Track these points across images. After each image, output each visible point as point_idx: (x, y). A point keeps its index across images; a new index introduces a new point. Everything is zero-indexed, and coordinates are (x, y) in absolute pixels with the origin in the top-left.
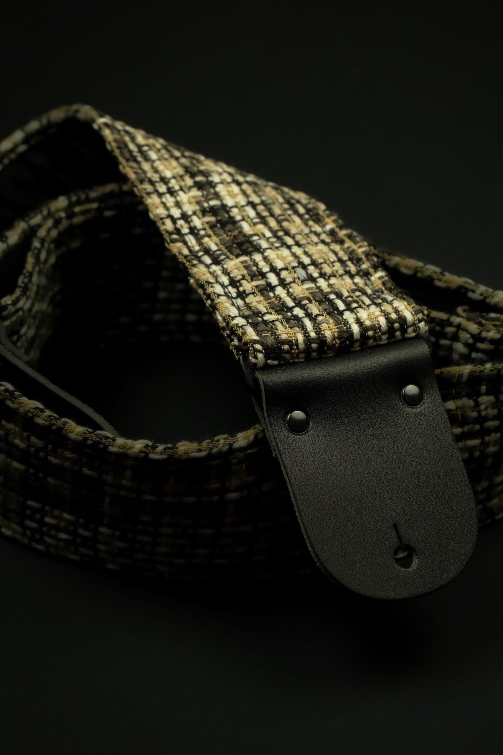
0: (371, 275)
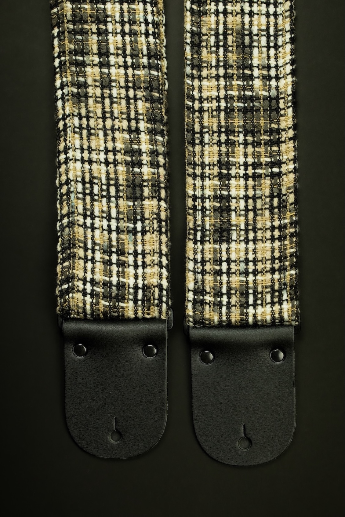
0: (287, 271)
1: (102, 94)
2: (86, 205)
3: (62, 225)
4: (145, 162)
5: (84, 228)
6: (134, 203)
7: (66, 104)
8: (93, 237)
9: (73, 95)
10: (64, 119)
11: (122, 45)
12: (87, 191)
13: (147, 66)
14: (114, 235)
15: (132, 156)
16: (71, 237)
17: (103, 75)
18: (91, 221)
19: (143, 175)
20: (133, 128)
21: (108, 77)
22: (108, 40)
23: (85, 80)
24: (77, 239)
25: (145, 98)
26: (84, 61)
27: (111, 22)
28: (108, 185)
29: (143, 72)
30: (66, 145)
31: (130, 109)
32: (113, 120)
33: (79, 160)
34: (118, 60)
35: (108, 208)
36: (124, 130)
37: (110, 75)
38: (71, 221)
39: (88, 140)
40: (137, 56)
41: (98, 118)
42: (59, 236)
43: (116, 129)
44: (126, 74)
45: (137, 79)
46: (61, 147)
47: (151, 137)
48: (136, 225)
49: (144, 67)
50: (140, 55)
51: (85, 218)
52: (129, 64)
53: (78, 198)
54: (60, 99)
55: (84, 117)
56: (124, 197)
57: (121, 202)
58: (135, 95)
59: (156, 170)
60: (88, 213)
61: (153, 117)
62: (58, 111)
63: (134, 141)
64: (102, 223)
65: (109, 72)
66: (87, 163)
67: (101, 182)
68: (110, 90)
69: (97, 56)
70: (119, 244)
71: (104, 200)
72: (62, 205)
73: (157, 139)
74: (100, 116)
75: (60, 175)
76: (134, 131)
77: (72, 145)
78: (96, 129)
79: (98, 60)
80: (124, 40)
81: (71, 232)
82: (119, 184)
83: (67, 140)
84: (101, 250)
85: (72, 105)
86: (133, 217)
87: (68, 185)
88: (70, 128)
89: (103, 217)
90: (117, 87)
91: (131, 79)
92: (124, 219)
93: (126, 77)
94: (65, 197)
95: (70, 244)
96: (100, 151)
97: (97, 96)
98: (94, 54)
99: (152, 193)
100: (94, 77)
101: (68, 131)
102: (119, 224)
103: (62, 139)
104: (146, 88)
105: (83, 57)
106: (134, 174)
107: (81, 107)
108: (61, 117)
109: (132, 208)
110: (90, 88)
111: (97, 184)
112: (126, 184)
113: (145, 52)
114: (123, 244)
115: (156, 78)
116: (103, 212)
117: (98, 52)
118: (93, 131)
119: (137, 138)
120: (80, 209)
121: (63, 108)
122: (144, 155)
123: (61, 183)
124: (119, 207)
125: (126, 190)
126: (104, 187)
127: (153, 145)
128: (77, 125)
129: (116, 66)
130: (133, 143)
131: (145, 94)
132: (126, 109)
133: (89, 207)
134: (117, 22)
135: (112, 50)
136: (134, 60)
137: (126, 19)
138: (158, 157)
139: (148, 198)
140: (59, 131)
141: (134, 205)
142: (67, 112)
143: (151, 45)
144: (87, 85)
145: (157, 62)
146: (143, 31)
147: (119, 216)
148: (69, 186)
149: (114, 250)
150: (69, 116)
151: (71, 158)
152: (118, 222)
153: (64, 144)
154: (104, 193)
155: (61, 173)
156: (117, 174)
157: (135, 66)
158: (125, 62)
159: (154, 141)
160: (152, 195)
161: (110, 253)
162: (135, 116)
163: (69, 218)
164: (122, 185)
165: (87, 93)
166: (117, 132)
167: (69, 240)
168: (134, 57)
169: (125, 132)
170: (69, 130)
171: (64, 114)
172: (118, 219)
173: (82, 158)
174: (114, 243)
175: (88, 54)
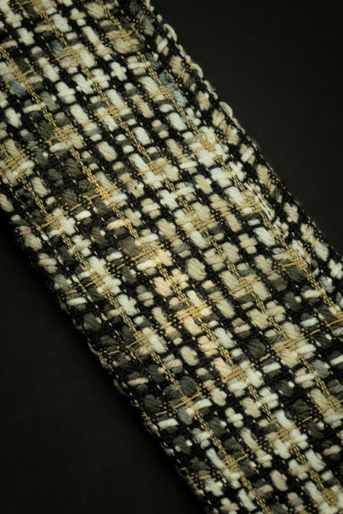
1: (247, 320)
2: (144, 98)
3: (164, 34)
4: (78, 239)
5: (120, 54)
6: (49, 152)
7: (309, 260)
8: (91, 48)
9: (305, 284)
10: (294, 228)
11: (267, 441)
12: (157, 124)
13: (192, 429)
14: (52, 73)
15: (110, 233)
16: (133, 26)
17: (269, 358)
18: (113, 74)
19: (66, 213)
20: (140, 289)
21: (258, 359)
22: (302, 432)
23: (301, 327)
24: (120, 27)
25: (155, 363)
26: (326, 359)
27: (321, 473)
28: (122, 157)
29: (190, 411)
30: (256, 181)
31: (170, 323)
32: (191, 281)
33: (212, 167)
34: (259, 404)
35: (96, 117)
36: (158, 274)
37: (255, 367)
38: (153, 53)
39: (218, 216)
40: (224, 438)
41: (225, 269)
42: (156, 13)
43: (174, 266)
44: (225, 388)
45: (196, 391)
46: (263, 172)
47: (94, 294)
48: (19, 115)
49: (196, 424)
50: (217, 442)
51: (129, 73)
52: (230, 412)
53: (167, 101)
54: (328, 261)
55: (255, 255)
56: (77, 152)
57: (77, 141)
58: (178, 356)
59: (45, 238)
60: (129, 86)
61: (116, 334)
62: (316, 235)
63: (123, 265)
64: (90, 82)
65: (261, 371)
66: (191, 173)
67: (141, 155)
68: (235, 337)
69: (305, 386)
70: (32, 65)
71: (112, 125)
72: (188, 72)
73: (81, 296)
74: (223, 273)
75: (229, 121)
76: (136, 285)
77: (246, 189)
78: (215, 244)
79: (299, 380)
80: (270, 451)
81: (139, 32)
82: (102, 170)
83: (262, 192)
84: (60, 37)
85: (295, 263)
86: (36, 129)
87: (203, 112)
88: (270, 218)
89: (96, 94)
90: (227, 351)
91: (209, 384)
92: (50, 114)
93: (220, 380)
94: (193, 87)
95: (128, 13)
96: (181, 208)
97: (256, 310)
98: (315, 387)
99: (26, 191)
100: (285, 343)
101: (270, 210)
102: (54, 98)
103: (273, 188)
104: (166, 383)
105: (333, 368)
106: (85, 205)
107: (273, 269)
108: (304, 228)
109: (49, 142)
110: (280, 318)
111: (147, 147)
112: (89, 179)
113: (211, 454)
114: (24, 69)
115: (157, 415)
116: (103, 104)
117: (309, 395)
118: (220, 236)
119: (121, 275)
120: (149, 84)
121: (310, 247)
122: (86, 252)
123: (218, 109)
124: (76, 129)
125: (81, 169)
126: (128, 149)
127: (81, 281)
128: (261, 232)
129: (255, 391)
130: (123, 260)
131: (162, 370)
132: (179, 318)
133: (136, 98)
134: (309, 479)
135: (281, 416)
136: (223, 424)
137: (293, 497)
138: (58, 265)
139: (29, 179)
140: (287, 199)
141: (47, 149)
142: (296, 245)
143: (209, 476)
144: (290, 318)
145: (174, 450)
146: (242, 495)
147: (66, 114)
148: (199, 113)
149: (36, 50)
150: (289, 240)
151: (231, 164)
152: (59, 101)
153: (261, 182)
154: (121, 138)
155: (230, 126)
156: (117, 185)
157: (216, 413)
158: (239, 409)
159: (85, 291)
160: (25, 187)
161: (38, 40)
162: (152, 315)
163: (161, 55)
164: (94, 172)
165: (281, 303)
166: (169, 262)
167: (133, 17)
168: (228, 431)
169: (152, 271)
170: (271, 213)
171: (299, 237)
172: (63, 106)
173: (208, 175)
174: (43, 61)
175: (327, 380)
